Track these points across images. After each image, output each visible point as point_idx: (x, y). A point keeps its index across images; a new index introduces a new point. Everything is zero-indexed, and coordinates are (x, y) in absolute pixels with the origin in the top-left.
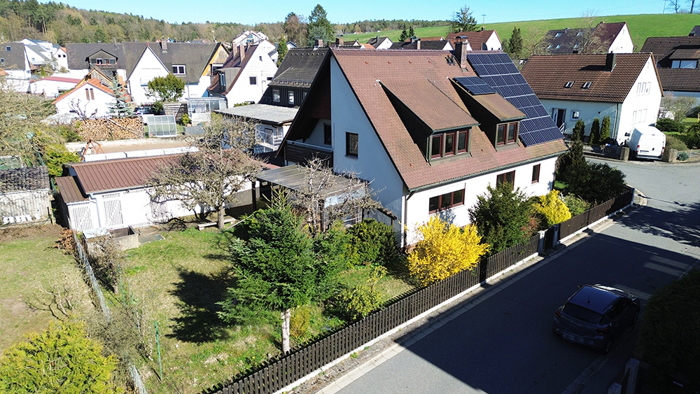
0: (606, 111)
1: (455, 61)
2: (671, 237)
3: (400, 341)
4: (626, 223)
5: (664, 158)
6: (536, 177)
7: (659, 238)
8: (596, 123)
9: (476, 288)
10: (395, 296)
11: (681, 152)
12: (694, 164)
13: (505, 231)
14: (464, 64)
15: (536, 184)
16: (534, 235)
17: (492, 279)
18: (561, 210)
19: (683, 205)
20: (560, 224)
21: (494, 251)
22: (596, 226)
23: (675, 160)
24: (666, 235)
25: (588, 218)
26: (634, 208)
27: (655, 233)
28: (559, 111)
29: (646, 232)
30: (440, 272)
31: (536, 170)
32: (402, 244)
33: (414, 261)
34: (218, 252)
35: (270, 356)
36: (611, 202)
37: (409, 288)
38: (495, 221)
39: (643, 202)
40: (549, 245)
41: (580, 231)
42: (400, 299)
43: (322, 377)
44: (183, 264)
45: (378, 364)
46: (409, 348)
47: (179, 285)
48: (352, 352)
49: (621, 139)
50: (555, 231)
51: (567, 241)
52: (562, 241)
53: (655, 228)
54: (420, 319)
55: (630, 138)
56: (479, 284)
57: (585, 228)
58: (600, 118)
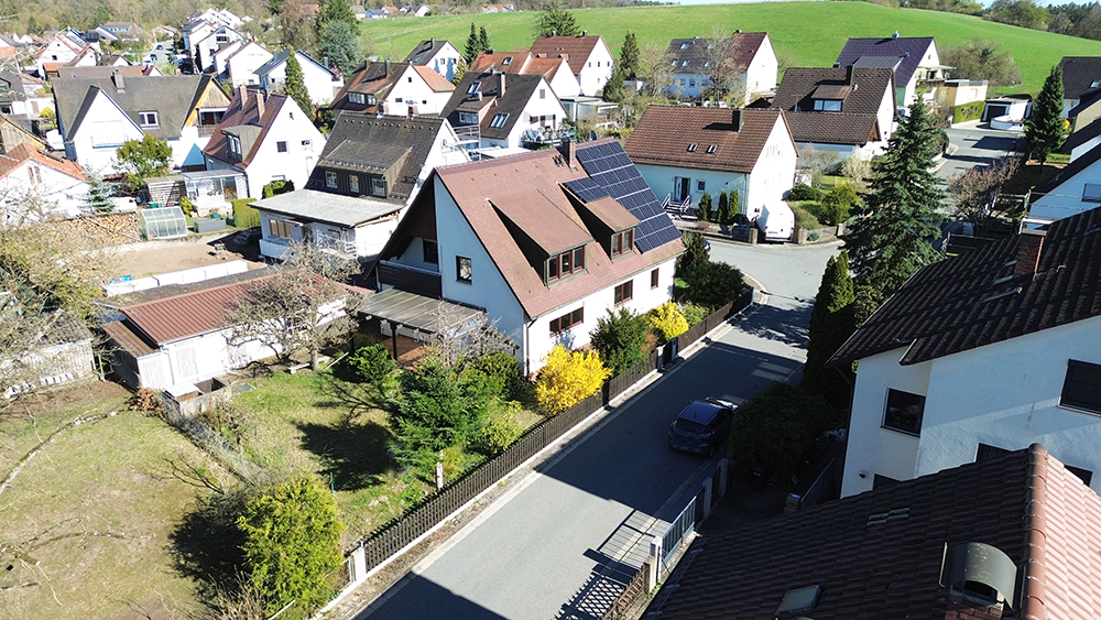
0: (734, 182)
1: (563, 160)
2: (784, 340)
3: (539, 469)
4: (745, 327)
5: (794, 239)
6: (654, 281)
7: (773, 342)
8: (723, 198)
9: (601, 412)
10: (527, 427)
11: (811, 232)
12: (825, 245)
13: (625, 353)
14: (574, 162)
15: (656, 289)
16: (653, 352)
17: (615, 402)
18: (677, 322)
19: (802, 301)
20: (677, 338)
21: (616, 374)
22: (714, 334)
23: (805, 242)
24: (779, 339)
25: (706, 326)
26: (753, 309)
27: (770, 336)
28: (683, 179)
29: (761, 337)
30: (568, 400)
31: (655, 275)
32: (525, 372)
33: (542, 390)
34: (326, 399)
35: (427, 494)
36: (728, 306)
37: (538, 418)
38: (616, 345)
39: (763, 300)
40: (668, 360)
41: (698, 341)
42: (532, 430)
43: (477, 505)
44: (294, 415)
45: (522, 489)
46: (546, 474)
47: (304, 439)
48: (498, 482)
49: (751, 215)
50: (672, 346)
51: (686, 353)
52: (680, 354)
53: (771, 331)
54: (553, 446)
55: (760, 214)
56: (603, 408)
57: (703, 338)
58: (727, 190)
